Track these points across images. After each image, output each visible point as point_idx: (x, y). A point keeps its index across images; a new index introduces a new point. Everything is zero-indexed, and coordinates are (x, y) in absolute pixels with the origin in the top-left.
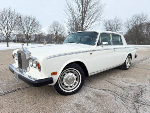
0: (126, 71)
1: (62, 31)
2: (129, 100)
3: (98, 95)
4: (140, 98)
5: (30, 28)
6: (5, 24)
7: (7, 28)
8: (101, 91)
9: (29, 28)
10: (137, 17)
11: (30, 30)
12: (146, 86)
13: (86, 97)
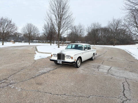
0: (92, 61)
4: (99, 67)
9: (5, 29)
10: (94, 25)
12: (101, 65)
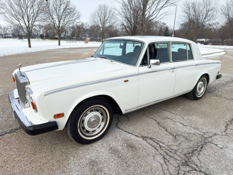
0: (195, 101)
1: (113, 21)
2: (176, 160)
3: (131, 146)
4: (194, 158)
5: (63, 17)
6: (24, 11)
7: (28, 17)
8: (139, 139)
9: (61, 17)
11: (62, 21)
12: (216, 135)
13: (111, 149)
